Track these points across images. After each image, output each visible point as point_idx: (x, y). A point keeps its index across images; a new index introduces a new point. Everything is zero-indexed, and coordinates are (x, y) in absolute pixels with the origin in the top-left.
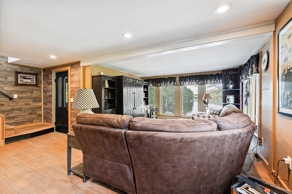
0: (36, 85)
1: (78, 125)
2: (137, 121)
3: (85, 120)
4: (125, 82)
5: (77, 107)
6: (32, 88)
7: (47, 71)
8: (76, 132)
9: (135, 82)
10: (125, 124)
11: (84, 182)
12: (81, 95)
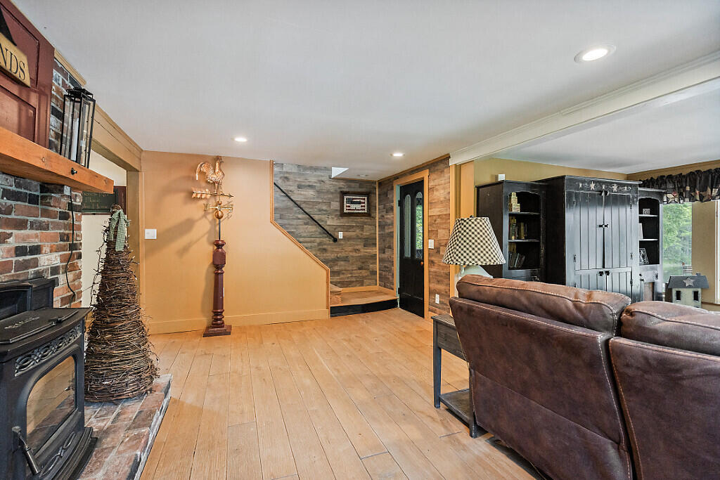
0: (368, 215)
1: (461, 301)
2: (655, 314)
3: (478, 291)
4: (570, 194)
5: (455, 261)
6: (362, 220)
7: (385, 184)
8: (459, 316)
9: (606, 193)
10: (604, 316)
11: (472, 436)
12: (462, 232)
